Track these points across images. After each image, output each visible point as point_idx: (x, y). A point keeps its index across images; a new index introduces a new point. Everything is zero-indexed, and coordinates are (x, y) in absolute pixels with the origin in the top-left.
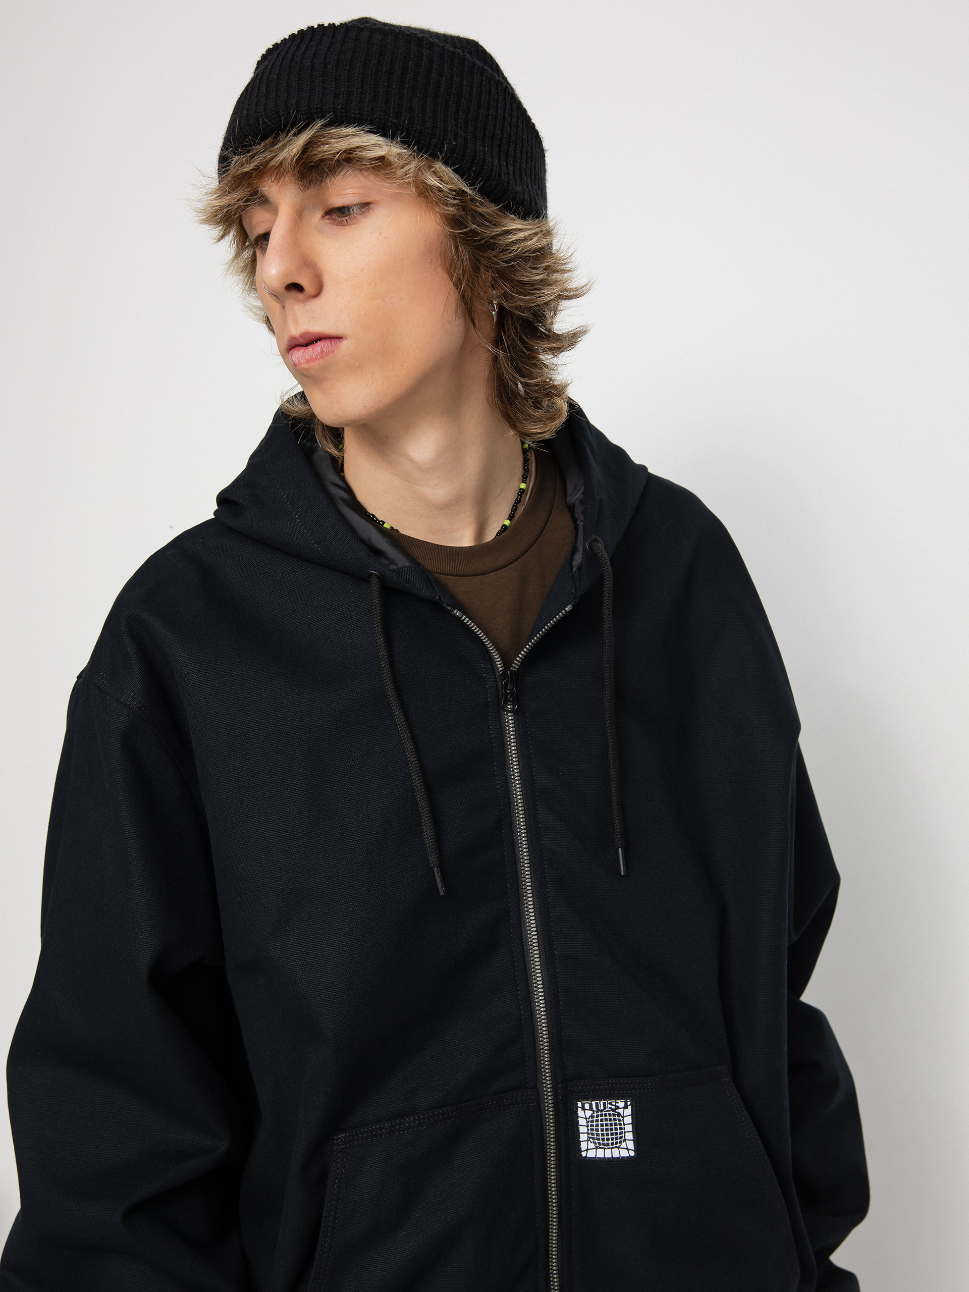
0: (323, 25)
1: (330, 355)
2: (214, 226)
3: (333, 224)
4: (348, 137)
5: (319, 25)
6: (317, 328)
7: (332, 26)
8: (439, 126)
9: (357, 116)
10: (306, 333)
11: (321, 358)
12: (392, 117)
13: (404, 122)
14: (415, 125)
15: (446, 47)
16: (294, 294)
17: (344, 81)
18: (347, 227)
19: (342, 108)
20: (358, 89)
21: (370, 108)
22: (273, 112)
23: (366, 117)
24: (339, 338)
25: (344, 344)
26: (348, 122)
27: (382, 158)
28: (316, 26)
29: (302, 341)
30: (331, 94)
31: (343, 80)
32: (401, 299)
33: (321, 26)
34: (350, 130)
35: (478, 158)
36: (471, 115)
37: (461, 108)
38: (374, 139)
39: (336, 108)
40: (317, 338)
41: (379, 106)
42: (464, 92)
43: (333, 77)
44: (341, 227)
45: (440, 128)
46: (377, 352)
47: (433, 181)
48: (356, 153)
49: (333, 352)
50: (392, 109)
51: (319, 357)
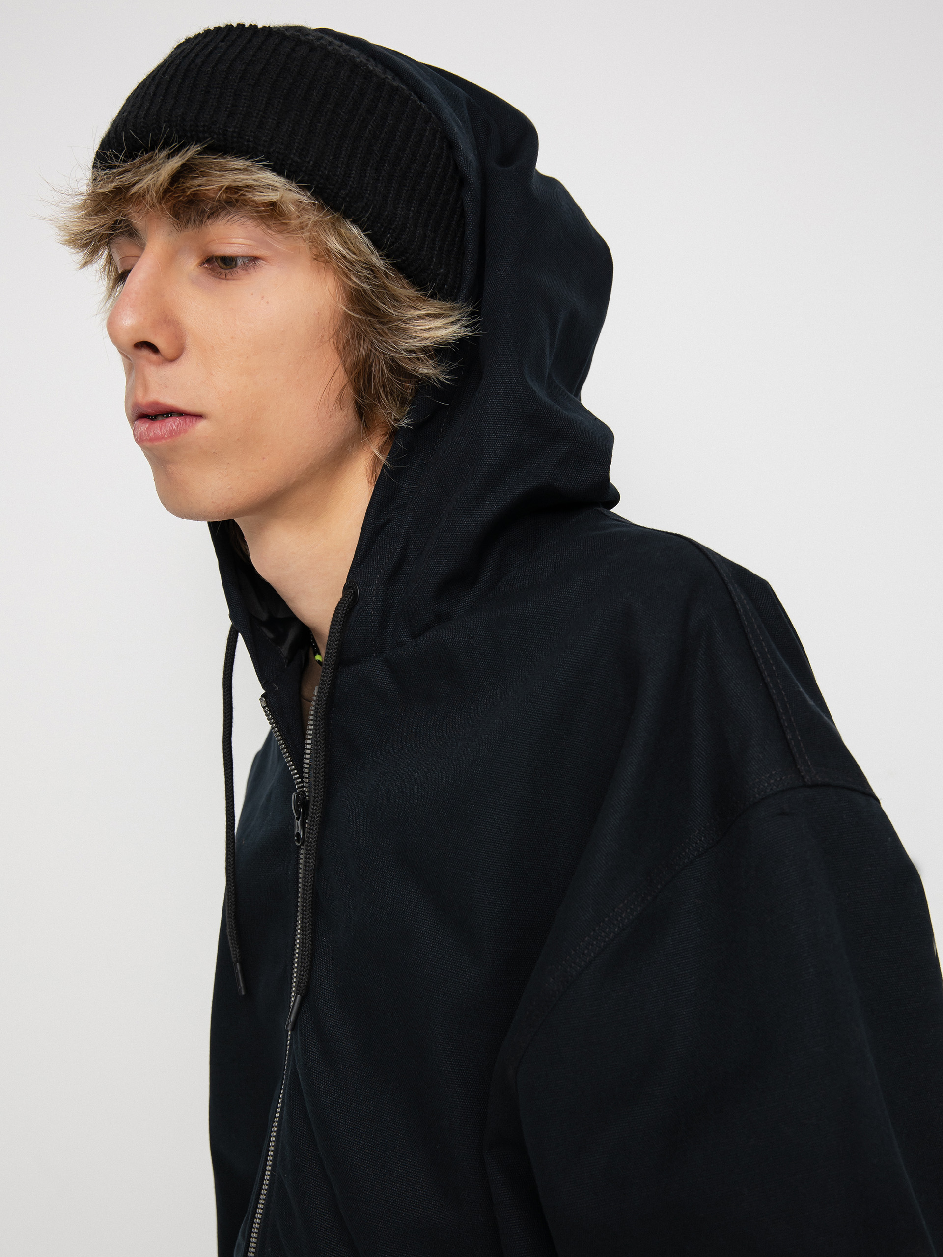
0: (244, 25)
1: (182, 435)
2: (78, 250)
3: (210, 274)
4: (234, 172)
5: (239, 25)
6: (170, 399)
7: (253, 27)
8: (353, 175)
9: (251, 145)
10: (156, 404)
11: (169, 437)
12: (294, 154)
13: (309, 162)
14: (322, 169)
15: (387, 80)
16: (146, 353)
17: (245, 99)
18: (224, 281)
19: (234, 132)
20: (259, 111)
21: (269, 137)
22: (154, 121)
23: (262, 148)
24: (199, 416)
25: (202, 425)
26: (240, 153)
27: (273, 204)
28: (235, 25)
29: (149, 411)
30: (226, 111)
31: (243, 97)
32: (276, 379)
33: (241, 26)
34: (240, 163)
35: (396, 223)
36: (399, 168)
37: (388, 158)
38: (269, 177)
39: (227, 130)
40: (169, 411)
41: (282, 137)
42: (397, 139)
43: (233, 91)
44: (218, 280)
45: (354, 179)
46: (238, 439)
47: (335, 244)
48: (242, 192)
49: (186, 431)
50: (296, 144)
51: (166, 436)
